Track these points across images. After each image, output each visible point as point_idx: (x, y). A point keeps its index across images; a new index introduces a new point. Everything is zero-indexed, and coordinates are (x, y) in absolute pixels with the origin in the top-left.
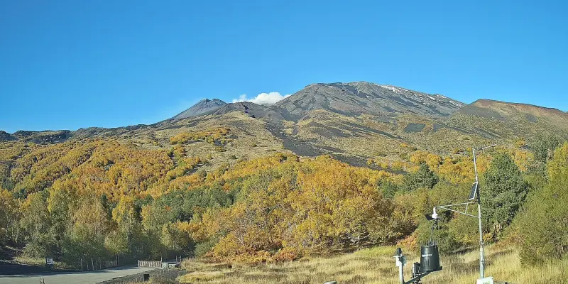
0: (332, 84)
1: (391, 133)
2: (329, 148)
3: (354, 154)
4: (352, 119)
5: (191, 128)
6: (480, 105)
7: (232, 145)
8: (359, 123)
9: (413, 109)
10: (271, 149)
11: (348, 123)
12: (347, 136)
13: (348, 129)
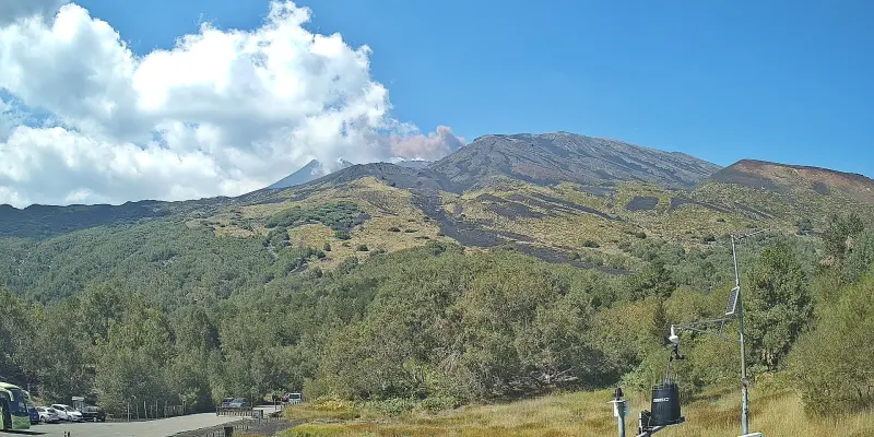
0: (515, 137)
1: (606, 211)
2: (510, 234)
3: (549, 244)
4: (546, 190)
5: (299, 203)
6: (744, 169)
7: (362, 229)
8: (558, 196)
9: (639, 174)
10: (421, 234)
11: (540, 196)
12: (539, 216)
13: (540, 205)
